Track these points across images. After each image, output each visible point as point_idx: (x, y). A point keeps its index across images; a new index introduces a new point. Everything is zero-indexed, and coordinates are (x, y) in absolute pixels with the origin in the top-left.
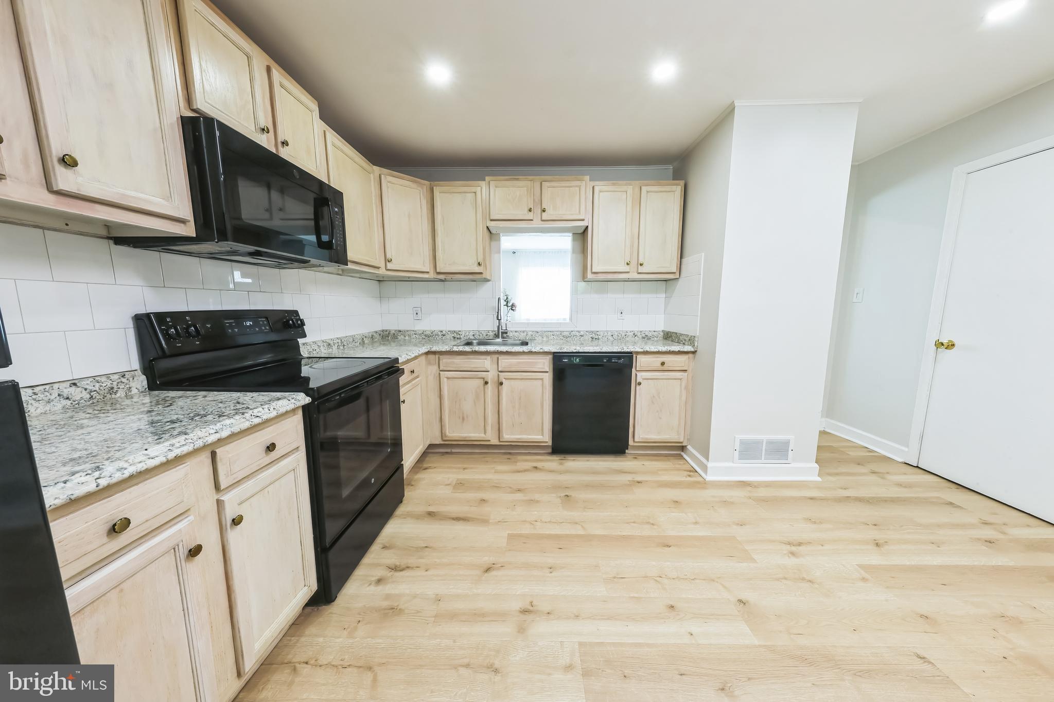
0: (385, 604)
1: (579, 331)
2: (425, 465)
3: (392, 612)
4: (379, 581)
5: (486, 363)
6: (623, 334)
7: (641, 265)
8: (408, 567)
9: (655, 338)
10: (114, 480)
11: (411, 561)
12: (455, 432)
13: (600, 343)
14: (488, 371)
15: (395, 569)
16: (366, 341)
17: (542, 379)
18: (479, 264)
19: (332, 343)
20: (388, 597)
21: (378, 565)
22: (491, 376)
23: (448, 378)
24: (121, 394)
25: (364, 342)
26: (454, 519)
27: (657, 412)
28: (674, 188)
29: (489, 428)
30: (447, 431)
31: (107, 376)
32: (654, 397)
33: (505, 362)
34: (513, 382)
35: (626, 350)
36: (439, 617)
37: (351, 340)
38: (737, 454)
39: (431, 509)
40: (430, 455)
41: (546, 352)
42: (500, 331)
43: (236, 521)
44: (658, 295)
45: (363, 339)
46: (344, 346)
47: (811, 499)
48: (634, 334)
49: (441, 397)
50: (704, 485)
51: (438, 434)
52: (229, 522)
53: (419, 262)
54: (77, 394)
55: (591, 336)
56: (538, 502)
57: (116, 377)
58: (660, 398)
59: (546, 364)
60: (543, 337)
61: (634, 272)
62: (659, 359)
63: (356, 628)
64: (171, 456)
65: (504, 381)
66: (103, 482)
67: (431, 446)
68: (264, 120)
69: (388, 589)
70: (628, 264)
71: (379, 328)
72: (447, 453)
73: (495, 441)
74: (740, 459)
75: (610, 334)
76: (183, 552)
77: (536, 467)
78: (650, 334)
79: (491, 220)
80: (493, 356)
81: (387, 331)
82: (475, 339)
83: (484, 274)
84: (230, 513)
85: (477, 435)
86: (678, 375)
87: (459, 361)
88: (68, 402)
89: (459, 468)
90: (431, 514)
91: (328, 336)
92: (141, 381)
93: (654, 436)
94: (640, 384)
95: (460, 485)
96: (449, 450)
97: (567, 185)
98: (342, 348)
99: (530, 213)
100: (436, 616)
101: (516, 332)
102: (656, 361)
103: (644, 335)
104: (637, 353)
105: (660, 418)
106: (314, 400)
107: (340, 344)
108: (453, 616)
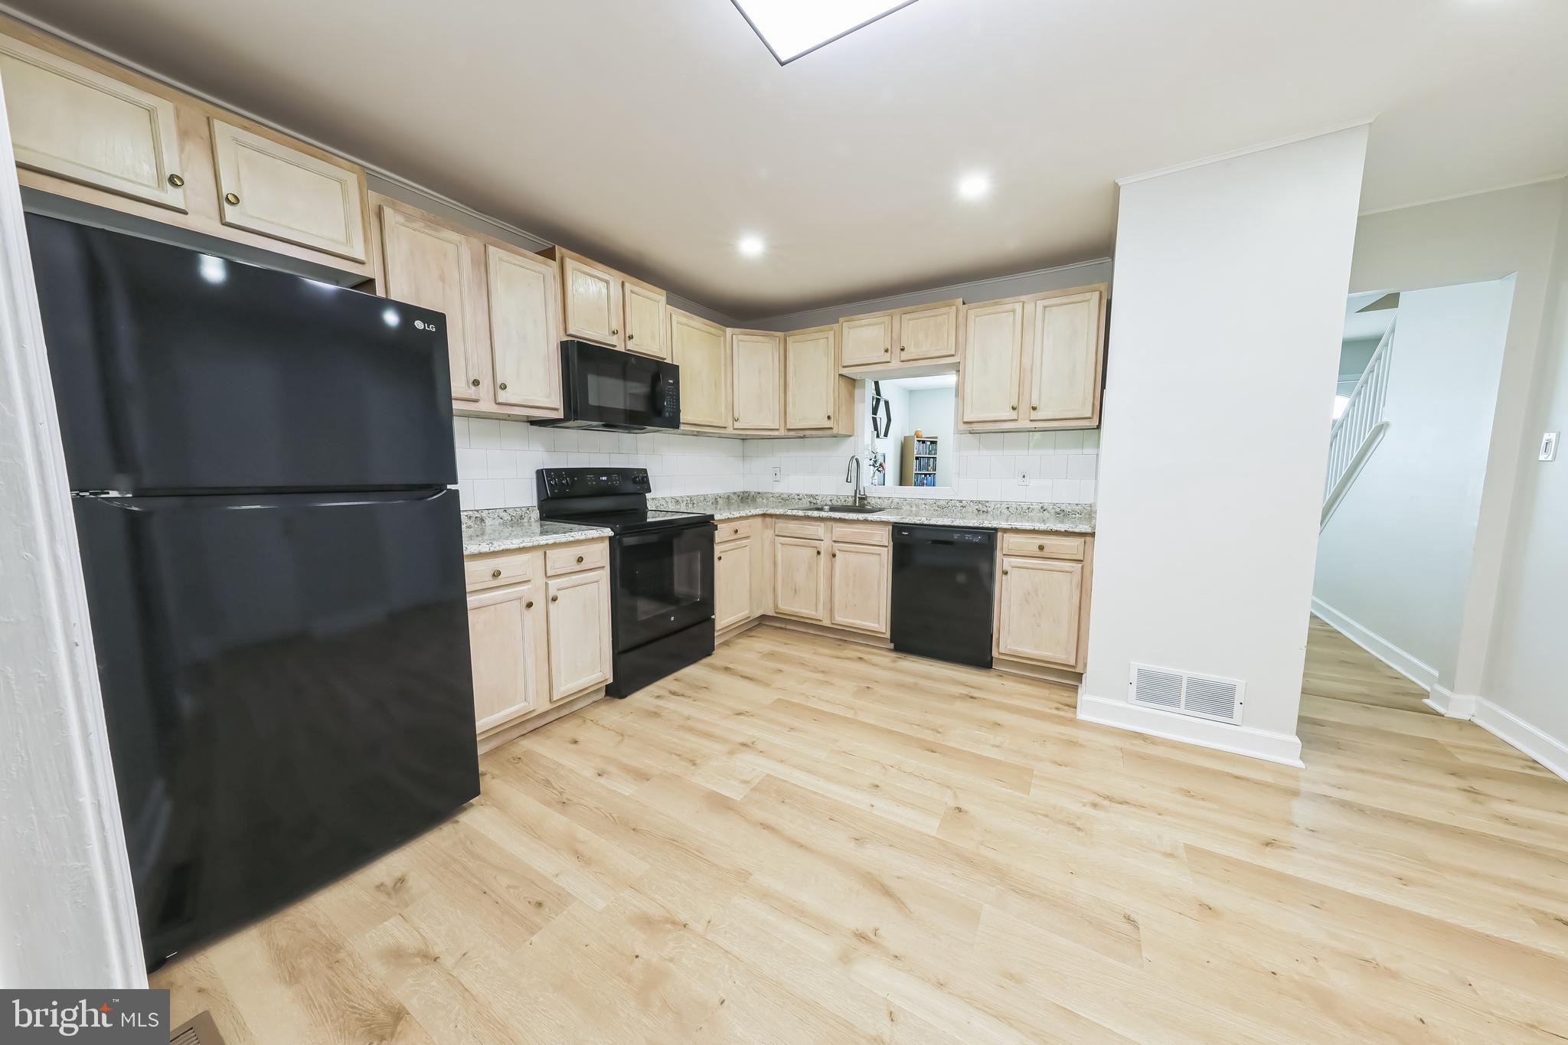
0: (653, 710)
1: (961, 502)
2: (752, 634)
3: (655, 715)
4: (658, 697)
5: (819, 530)
6: (1025, 507)
7: (1034, 409)
8: (683, 695)
9: (1077, 515)
10: (496, 550)
11: (688, 692)
12: (788, 606)
13: (989, 517)
14: (822, 540)
15: (674, 693)
16: (720, 501)
17: (879, 554)
18: (829, 417)
19: (680, 500)
20: (658, 706)
21: (664, 688)
22: (823, 547)
23: (782, 544)
24: (526, 520)
25: (717, 502)
26: (742, 676)
27: (1034, 615)
28: (1087, 296)
29: (821, 606)
30: (780, 603)
31: (521, 508)
32: (1029, 593)
33: (840, 530)
34: (847, 555)
35: (986, 524)
36: (681, 727)
37: (702, 499)
38: (1133, 690)
39: (730, 666)
40: (765, 627)
41: (883, 522)
42: (858, 496)
43: (554, 599)
44: (1086, 451)
45: (716, 499)
46: (693, 504)
47: (1237, 777)
48: (1042, 508)
49: (775, 564)
50: (1073, 722)
51: (771, 605)
52: (550, 598)
53: (768, 419)
54: (507, 517)
55: (977, 507)
56: (832, 684)
57: (524, 509)
58: (1037, 595)
59: (884, 536)
60: (911, 507)
61: (1025, 420)
62: (1035, 541)
63: (628, 715)
64: (521, 546)
65: (838, 553)
66: (492, 549)
67: (763, 617)
68: (616, 324)
69: (660, 702)
70: (1014, 409)
71: (739, 489)
72: (781, 628)
73: (826, 623)
74: (1139, 699)
75: (1004, 506)
76: (524, 604)
77: (861, 658)
78: (1069, 509)
79: (844, 367)
80: (828, 523)
81: (747, 492)
82: (826, 505)
83: (835, 429)
84: (552, 593)
85: (808, 612)
86: (1067, 565)
87: (793, 527)
88: (502, 521)
89: (781, 642)
90: (727, 669)
91: (678, 493)
92: (536, 514)
93: (1028, 650)
94: (1006, 573)
95: (771, 655)
96: (783, 626)
97: (932, 314)
98: (690, 506)
99: (886, 354)
100: (679, 726)
101: (879, 498)
102: (1032, 543)
103: (1058, 510)
104: (1005, 531)
105: (1039, 626)
106: (615, 535)
107: (689, 501)
108: (691, 730)
